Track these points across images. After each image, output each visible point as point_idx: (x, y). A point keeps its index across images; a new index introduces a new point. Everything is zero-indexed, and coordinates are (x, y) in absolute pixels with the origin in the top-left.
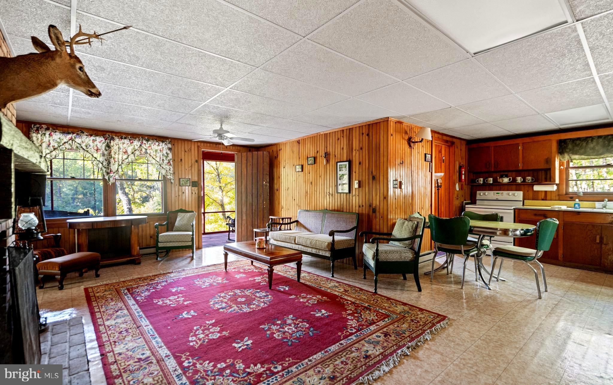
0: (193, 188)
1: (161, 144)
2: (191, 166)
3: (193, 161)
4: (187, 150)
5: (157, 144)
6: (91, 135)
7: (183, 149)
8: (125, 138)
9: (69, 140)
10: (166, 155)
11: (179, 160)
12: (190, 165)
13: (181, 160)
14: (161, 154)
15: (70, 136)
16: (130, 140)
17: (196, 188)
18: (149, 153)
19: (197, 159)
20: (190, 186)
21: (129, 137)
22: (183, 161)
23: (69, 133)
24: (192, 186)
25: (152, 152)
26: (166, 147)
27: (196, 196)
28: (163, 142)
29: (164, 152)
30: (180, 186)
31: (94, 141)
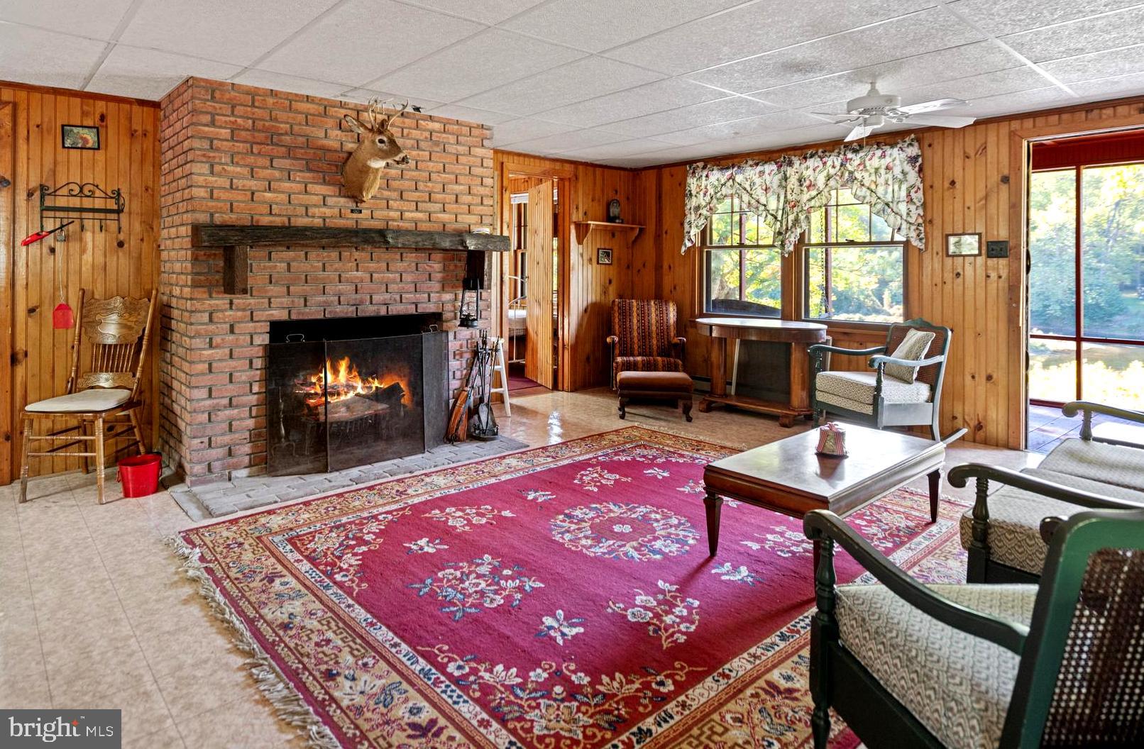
0: (994, 261)
1: (889, 151)
2: (986, 197)
3: (995, 178)
4: (972, 154)
5: (879, 153)
6: (757, 164)
7: (959, 152)
8: (812, 156)
9: (728, 180)
10: (900, 176)
11: (947, 184)
12: (981, 194)
13: (953, 183)
14: (890, 176)
15: (728, 173)
16: (821, 158)
17: (1003, 262)
18: (860, 178)
19: (1006, 172)
20: (980, 254)
21: (820, 151)
22: (958, 185)
23: (728, 168)
24: (989, 256)
25: (866, 175)
26: (903, 155)
27: (1003, 284)
28: (892, 146)
29: (897, 171)
30: (948, 255)
31: (762, 173)
